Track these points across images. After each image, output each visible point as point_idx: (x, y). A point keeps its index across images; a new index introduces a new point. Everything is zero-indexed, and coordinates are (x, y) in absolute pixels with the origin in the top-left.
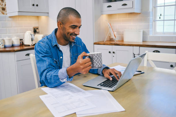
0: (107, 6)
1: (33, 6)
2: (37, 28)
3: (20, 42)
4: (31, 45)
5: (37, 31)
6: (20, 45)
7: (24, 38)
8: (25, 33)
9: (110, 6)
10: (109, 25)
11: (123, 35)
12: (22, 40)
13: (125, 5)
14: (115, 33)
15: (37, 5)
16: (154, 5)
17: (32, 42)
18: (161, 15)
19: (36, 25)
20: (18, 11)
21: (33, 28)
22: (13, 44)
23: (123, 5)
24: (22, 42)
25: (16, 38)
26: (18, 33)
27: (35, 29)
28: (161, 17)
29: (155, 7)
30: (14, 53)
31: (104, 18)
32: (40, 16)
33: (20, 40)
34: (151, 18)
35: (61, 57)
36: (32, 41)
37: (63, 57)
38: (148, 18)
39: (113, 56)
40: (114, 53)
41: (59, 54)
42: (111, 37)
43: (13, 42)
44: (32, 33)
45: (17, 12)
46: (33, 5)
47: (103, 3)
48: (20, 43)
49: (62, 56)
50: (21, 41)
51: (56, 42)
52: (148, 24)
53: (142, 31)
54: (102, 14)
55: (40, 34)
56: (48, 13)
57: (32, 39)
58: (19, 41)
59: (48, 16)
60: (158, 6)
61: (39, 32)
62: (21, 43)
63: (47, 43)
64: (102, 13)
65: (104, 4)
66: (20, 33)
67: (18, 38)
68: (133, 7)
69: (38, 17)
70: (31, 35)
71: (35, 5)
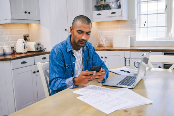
0: (97, 14)
1: (25, 14)
2: (27, 35)
4: (24, 52)
5: (28, 38)
6: (11, 53)
8: (17, 40)
9: (99, 14)
10: (99, 32)
11: (112, 41)
12: (13, 48)
13: (114, 13)
15: (29, 13)
16: (138, 14)
17: (24, 50)
19: (26, 33)
20: (11, 18)
21: (24, 35)
22: (5, 52)
23: (112, 13)
24: (14, 50)
25: (7, 46)
26: (9, 41)
27: (25, 37)
28: (145, 24)
29: (140, 15)
30: (10, 61)
32: (30, 24)
33: (12, 48)
34: (137, 24)
35: (74, 62)
36: (25, 48)
38: (135, 25)
39: (106, 61)
40: (106, 58)
41: (72, 59)
42: (100, 43)
43: (4, 50)
45: (10, 20)
46: (26, 12)
47: (93, 11)
48: (12, 51)
51: (71, 47)
53: (129, 36)
55: (30, 42)
56: (39, 20)
57: (24, 46)
59: (40, 23)
61: (29, 40)
62: (13, 51)
63: (60, 49)
66: (11, 41)
67: (9, 46)
68: (121, 15)
69: (28, 24)
70: (24, 42)
71: (27, 12)
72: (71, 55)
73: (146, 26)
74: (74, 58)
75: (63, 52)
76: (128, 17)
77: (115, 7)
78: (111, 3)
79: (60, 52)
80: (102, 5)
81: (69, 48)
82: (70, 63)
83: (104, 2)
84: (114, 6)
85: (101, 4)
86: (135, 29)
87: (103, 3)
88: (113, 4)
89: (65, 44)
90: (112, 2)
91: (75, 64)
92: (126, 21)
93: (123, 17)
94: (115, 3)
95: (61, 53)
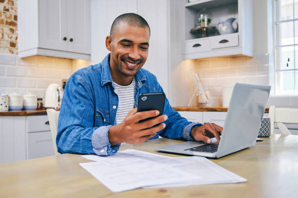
0: (193, 45)
1: (64, 41)
3: (38, 103)
4: (57, 108)
6: (36, 107)
7: (44, 98)
8: (47, 88)
9: (197, 45)
10: (196, 77)
11: (221, 96)
12: (41, 99)
13: (225, 41)
14: (208, 93)
15: (71, 40)
16: (275, 45)
17: (58, 103)
18: (289, 61)
20: (38, 47)
21: (63, 80)
22: (25, 105)
23: (222, 42)
24: (42, 104)
25: (30, 95)
26: (35, 87)
27: (64, 83)
28: (289, 63)
29: (278, 46)
31: (188, 65)
32: (75, 60)
33: (38, 99)
34: (271, 64)
35: (114, 107)
36: (59, 101)
37: (119, 106)
38: (267, 65)
41: (111, 100)
43: (24, 102)
44: (60, 88)
45: (36, 49)
46: (65, 39)
47: (186, 39)
48: (38, 105)
49: (117, 105)
50: (40, 102)
51: (109, 76)
52: (266, 75)
54: (184, 59)
56: (90, 55)
57: (59, 97)
58: (36, 101)
59: (90, 60)
60: (282, 45)
62: (40, 105)
63: (89, 77)
64: (183, 57)
65: (187, 41)
66: (38, 88)
67: (34, 95)
68: (238, 46)
69: (71, 60)
70: (58, 90)
71: (68, 39)
72: (110, 92)
73: (291, 66)
74: (115, 98)
75: (93, 83)
76: (254, 51)
77: (229, 31)
78: (221, 25)
79: (87, 82)
80: (204, 28)
81: (106, 78)
82: (107, 107)
83: (208, 24)
84: (226, 29)
85: (202, 26)
86: (268, 74)
87: (205, 25)
88: (223, 26)
89: (99, 70)
90: (223, 23)
91: (116, 109)
92: (250, 58)
93: (241, 47)
94: (228, 23)
95: (89, 85)
